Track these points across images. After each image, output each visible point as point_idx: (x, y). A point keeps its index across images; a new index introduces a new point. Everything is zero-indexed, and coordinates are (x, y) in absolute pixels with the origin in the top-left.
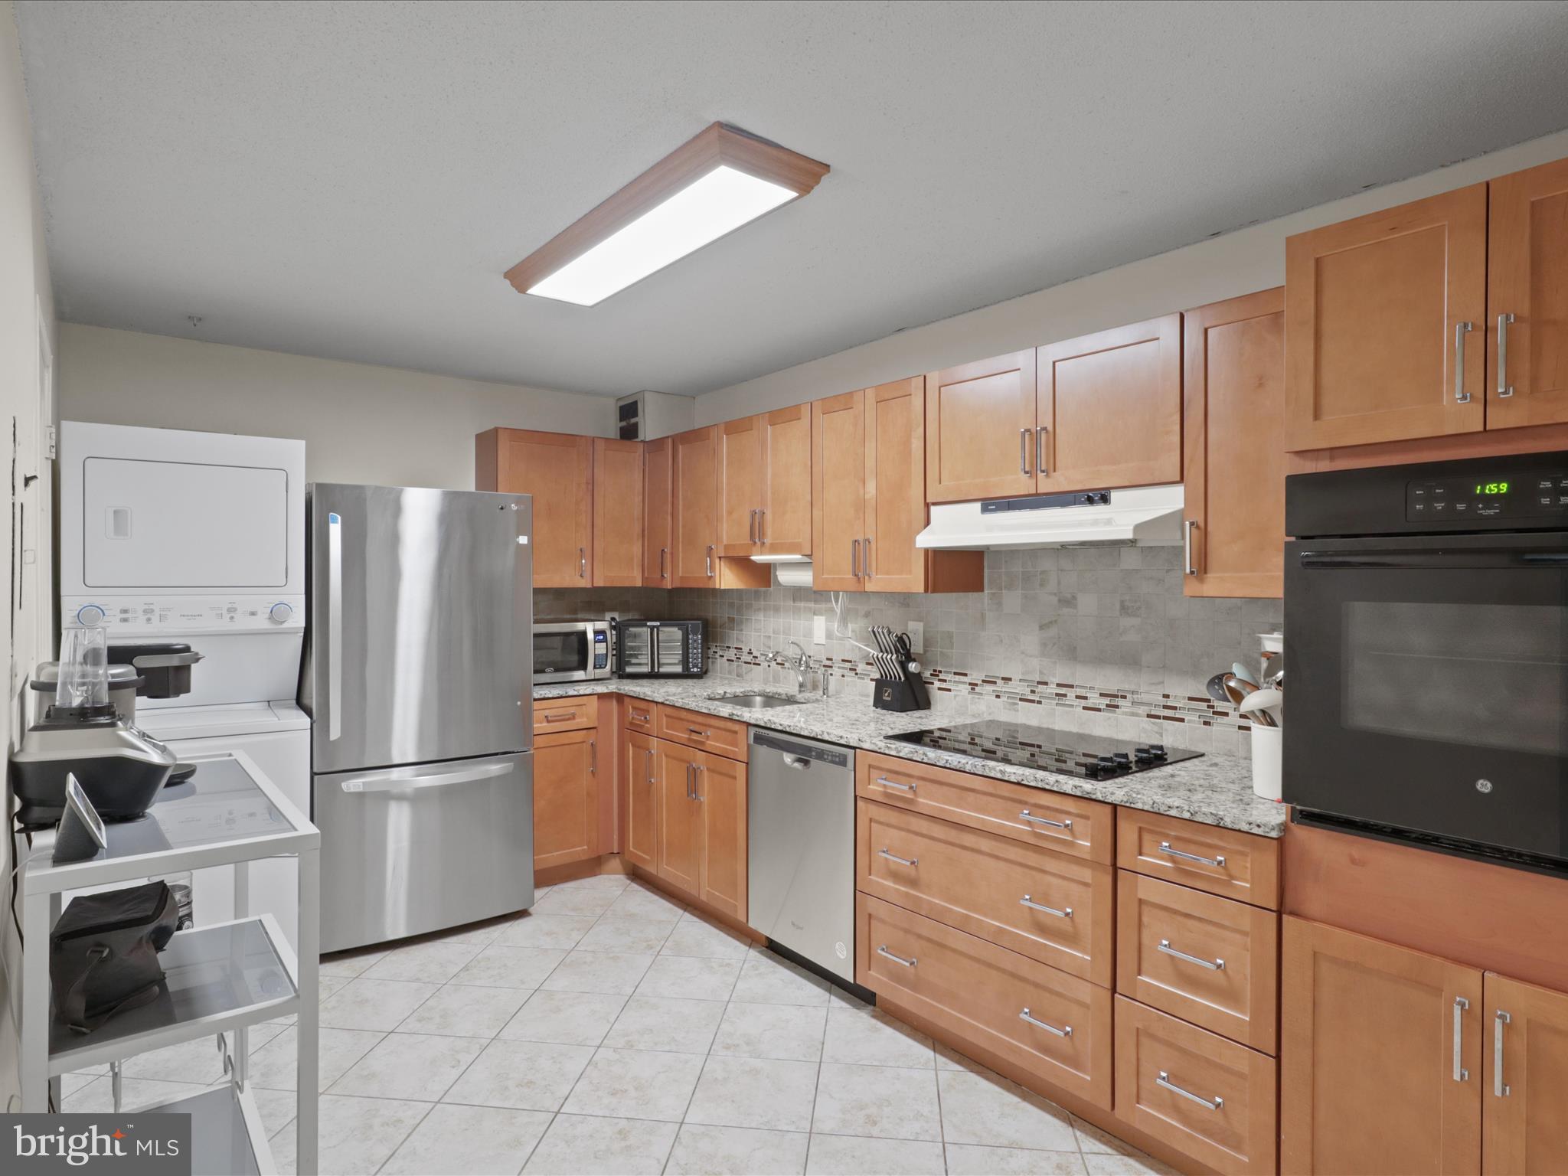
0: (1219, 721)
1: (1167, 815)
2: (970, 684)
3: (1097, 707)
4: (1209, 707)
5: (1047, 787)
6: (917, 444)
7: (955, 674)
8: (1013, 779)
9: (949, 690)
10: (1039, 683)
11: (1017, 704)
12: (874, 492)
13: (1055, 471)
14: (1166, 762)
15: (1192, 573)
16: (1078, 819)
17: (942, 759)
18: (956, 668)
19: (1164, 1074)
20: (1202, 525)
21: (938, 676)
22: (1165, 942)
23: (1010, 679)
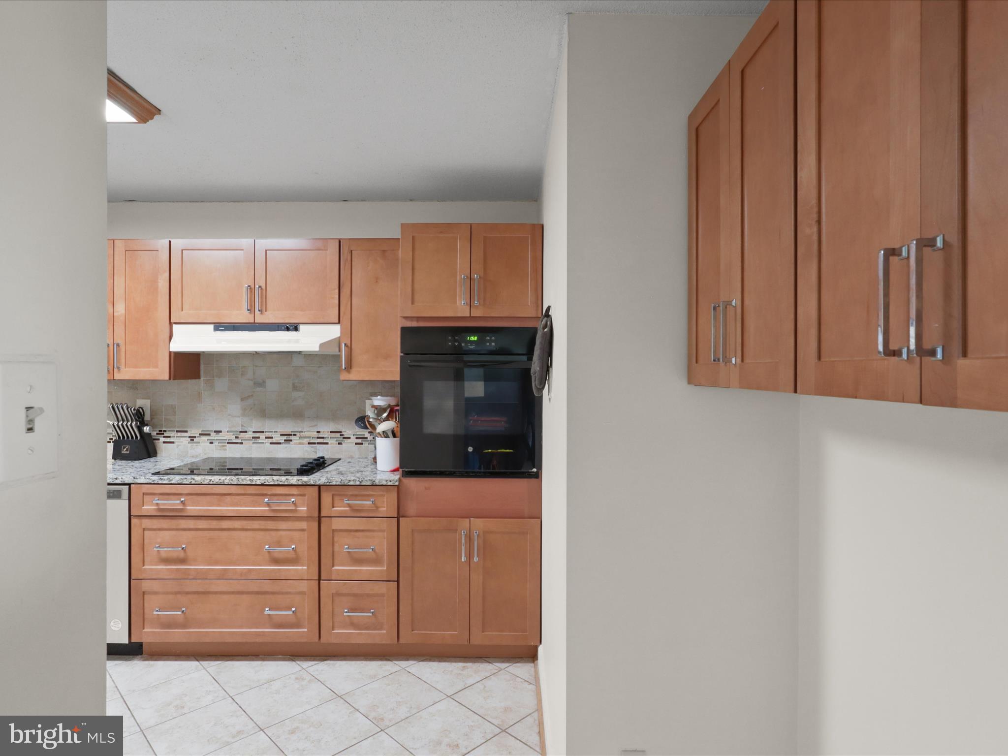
0: (346, 442)
1: (349, 485)
2: (189, 437)
3: (279, 442)
4: (341, 435)
5: (281, 483)
6: (163, 284)
7: (177, 431)
8: (258, 483)
9: (173, 443)
10: (241, 432)
11: (226, 446)
12: (124, 312)
13: (266, 311)
14: (326, 465)
15: (345, 368)
16: (299, 497)
17: (207, 480)
18: (178, 427)
19: (346, 610)
20: (349, 345)
21: (163, 434)
22: (346, 547)
23: (221, 432)
